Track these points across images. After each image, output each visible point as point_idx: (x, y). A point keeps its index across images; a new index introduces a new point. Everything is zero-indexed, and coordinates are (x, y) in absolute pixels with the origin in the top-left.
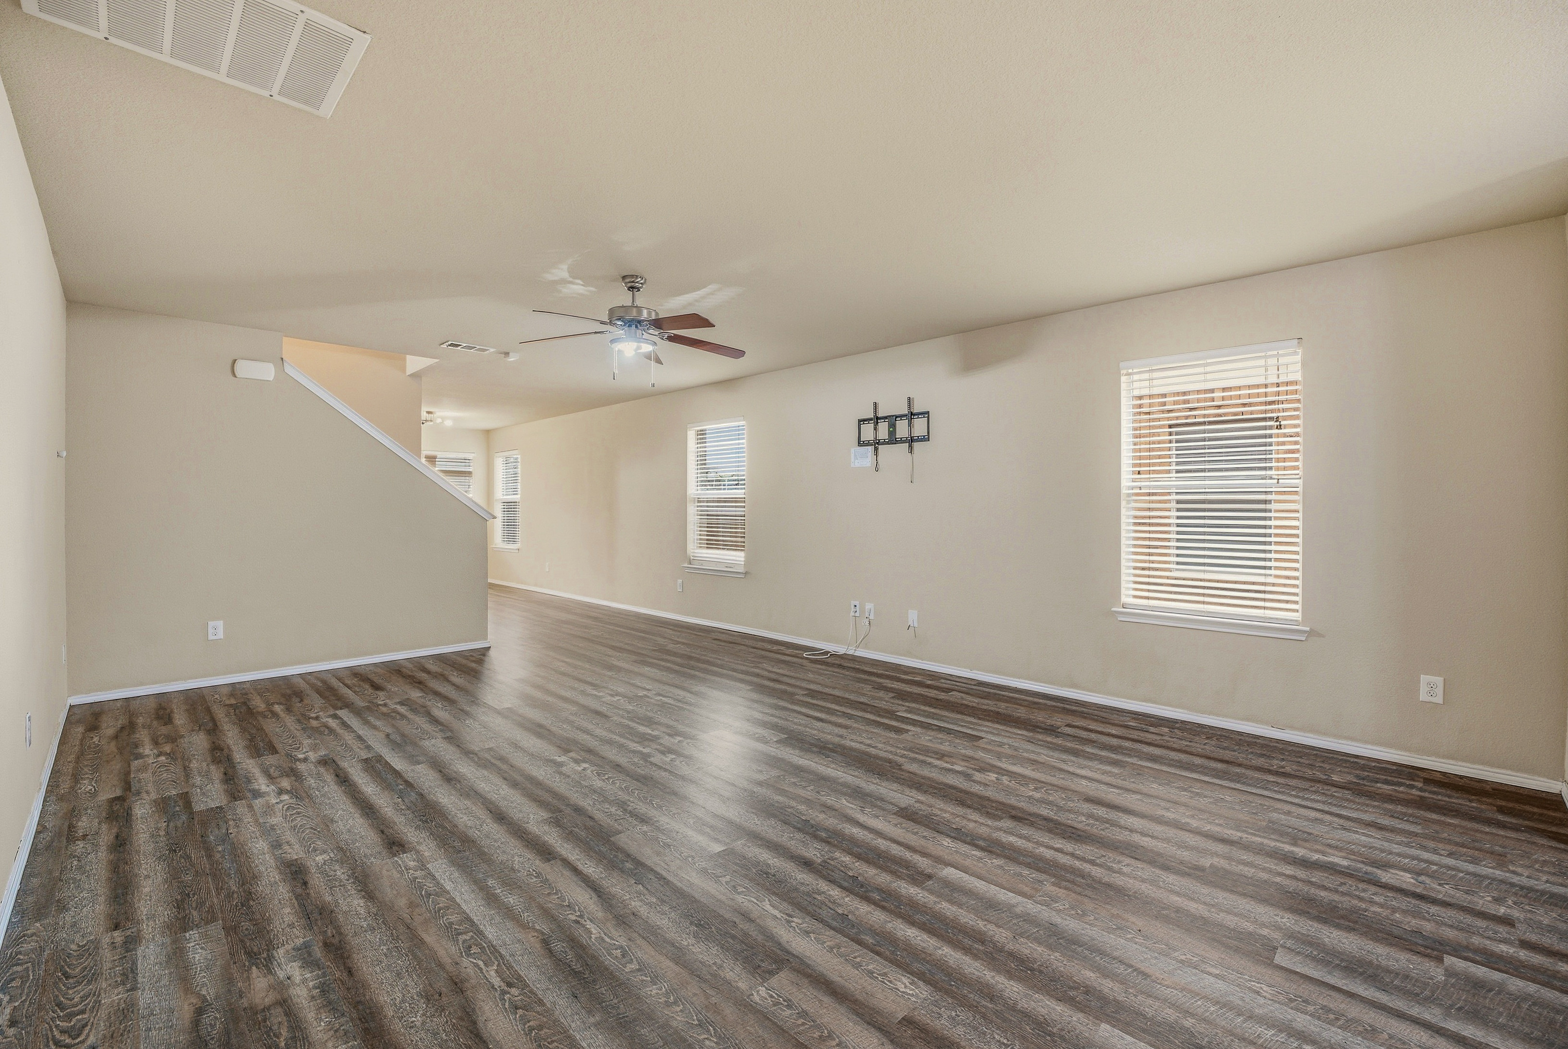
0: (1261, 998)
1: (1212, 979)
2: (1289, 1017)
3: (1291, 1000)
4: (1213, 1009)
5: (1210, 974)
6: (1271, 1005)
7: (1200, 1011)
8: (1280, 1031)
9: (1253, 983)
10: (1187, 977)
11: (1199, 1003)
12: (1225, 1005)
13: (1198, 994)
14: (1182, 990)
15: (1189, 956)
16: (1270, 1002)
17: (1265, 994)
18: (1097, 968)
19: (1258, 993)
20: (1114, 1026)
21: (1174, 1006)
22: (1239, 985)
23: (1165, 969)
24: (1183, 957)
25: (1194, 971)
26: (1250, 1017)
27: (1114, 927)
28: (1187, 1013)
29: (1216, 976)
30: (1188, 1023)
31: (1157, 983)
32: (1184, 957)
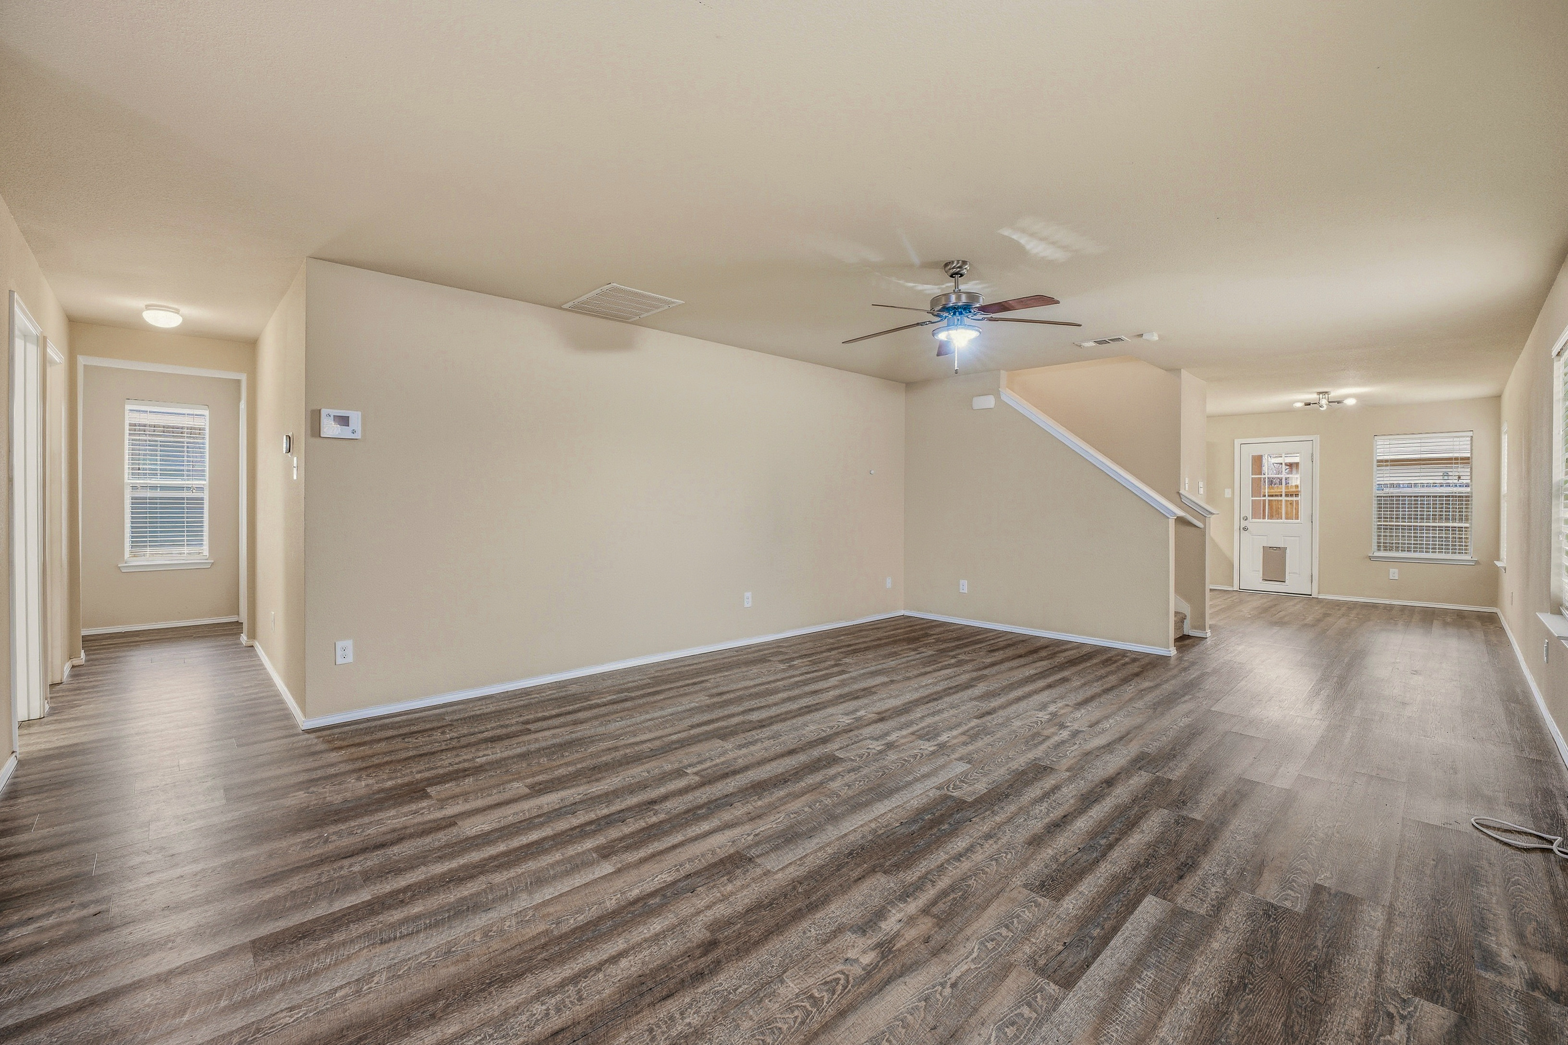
0: (285, 1007)
1: (336, 985)
2: (252, 1014)
3: (258, 1030)
4: (315, 965)
5: (341, 987)
6: (273, 1009)
7: (322, 957)
8: (252, 997)
9: (301, 1014)
10: (354, 969)
11: (328, 960)
12: (309, 975)
13: (335, 965)
14: (349, 957)
15: (373, 985)
16: (276, 1010)
17: (284, 1014)
18: (418, 917)
19: (291, 1009)
20: (363, 902)
21: (344, 944)
22: (311, 1000)
23: (377, 959)
24: (376, 979)
25: (356, 977)
26: (283, 984)
27: (453, 949)
28: (329, 948)
29: (336, 990)
30: (322, 944)
31: (371, 945)
32: (375, 981)
